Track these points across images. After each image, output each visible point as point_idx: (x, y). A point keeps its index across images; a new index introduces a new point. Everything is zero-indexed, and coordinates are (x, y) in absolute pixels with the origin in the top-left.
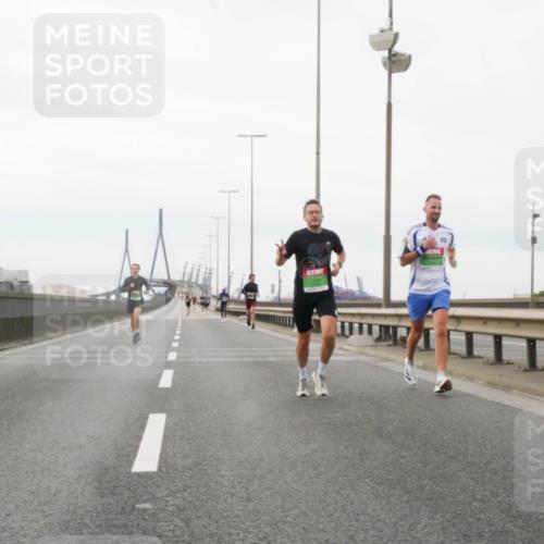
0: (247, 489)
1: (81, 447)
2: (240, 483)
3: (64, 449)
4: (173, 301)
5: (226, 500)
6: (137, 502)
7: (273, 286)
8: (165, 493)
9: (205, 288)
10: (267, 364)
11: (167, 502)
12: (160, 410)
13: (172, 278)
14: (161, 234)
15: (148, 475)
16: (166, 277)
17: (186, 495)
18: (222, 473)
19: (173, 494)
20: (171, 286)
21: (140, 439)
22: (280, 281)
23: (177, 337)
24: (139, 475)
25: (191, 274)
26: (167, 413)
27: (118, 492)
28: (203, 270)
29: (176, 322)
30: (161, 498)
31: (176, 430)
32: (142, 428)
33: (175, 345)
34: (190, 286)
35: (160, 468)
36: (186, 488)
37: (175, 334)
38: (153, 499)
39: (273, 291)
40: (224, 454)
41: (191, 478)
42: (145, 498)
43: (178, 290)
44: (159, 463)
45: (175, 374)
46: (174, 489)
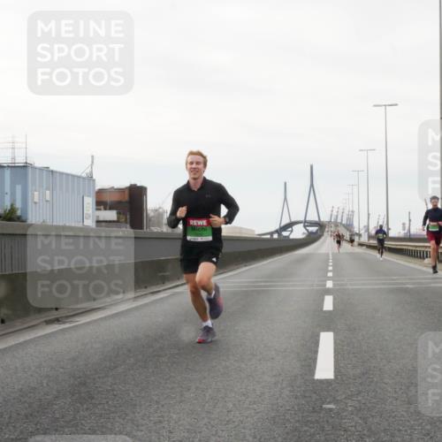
0: (407, 394)
1: (273, 359)
2: (401, 389)
3: (260, 360)
4: (323, 238)
5: (391, 402)
6: (323, 403)
7: (404, 224)
8: (344, 396)
9: (349, 227)
10: (406, 291)
11: (347, 403)
12: (328, 329)
13: (322, 220)
14: (312, 185)
15: (327, 382)
16: (317, 219)
17: (360, 398)
18: (386, 381)
19: (349, 397)
20: (321, 226)
21: (316, 352)
22: (410, 220)
23: (330, 268)
24: (321, 381)
25: (337, 216)
26: (334, 332)
27: (307, 395)
28: (346, 212)
29: (328, 255)
30: (341, 401)
31: (343, 346)
32: (317, 343)
33: (330, 274)
34: (336, 226)
35: (336, 376)
36: (359, 393)
37: (328, 266)
38: (335, 401)
39: (404, 229)
40: (384, 366)
41: (361, 384)
42: (328, 400)
43: (327, 229)
44: (335, 372)
45: (334, 299)
46: (350, 393)
